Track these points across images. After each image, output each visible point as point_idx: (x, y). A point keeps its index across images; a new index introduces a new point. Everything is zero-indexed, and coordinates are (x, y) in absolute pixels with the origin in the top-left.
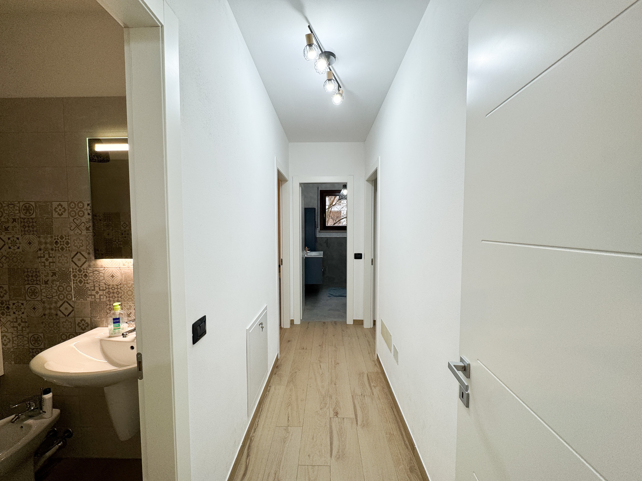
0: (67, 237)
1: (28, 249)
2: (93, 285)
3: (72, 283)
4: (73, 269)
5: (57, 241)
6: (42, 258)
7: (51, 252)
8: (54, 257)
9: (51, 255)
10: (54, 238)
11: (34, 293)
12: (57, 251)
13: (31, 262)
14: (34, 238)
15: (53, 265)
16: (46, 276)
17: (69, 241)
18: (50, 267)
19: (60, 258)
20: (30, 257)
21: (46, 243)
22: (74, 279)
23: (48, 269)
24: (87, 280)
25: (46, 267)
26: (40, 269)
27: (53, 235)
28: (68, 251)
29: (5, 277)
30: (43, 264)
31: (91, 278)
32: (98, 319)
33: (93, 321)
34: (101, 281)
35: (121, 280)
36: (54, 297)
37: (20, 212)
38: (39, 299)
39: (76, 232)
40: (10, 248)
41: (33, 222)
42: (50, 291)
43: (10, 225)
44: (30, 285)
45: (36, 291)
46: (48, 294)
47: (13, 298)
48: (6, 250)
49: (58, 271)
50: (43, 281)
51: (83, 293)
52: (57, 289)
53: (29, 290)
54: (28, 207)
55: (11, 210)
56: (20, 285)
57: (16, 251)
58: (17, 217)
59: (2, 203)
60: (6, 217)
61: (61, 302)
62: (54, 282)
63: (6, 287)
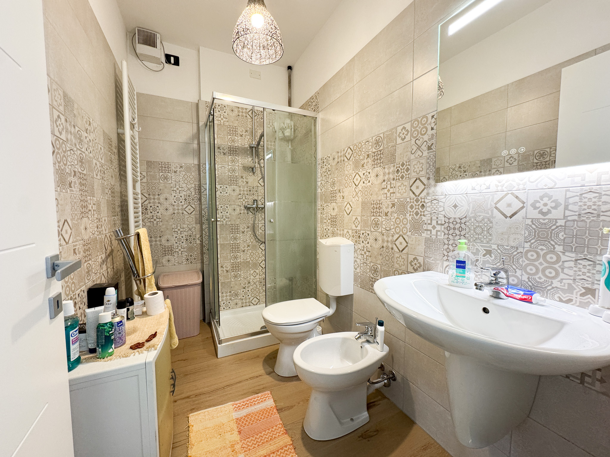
0: (408, 163)
1: (375, 181)
2: (430, 218)
3: (408, 215)
4: (410, 199)
5: (398, 169)
6: (385, 190)
7: (392, 182)
8: (395, 187)
9: (392, 186)
10: (396, 166)
11: (377, 224)
12: (398, 180)
13: (377, 194)
14: (380, 170)
15: (393, 196)
16: (387, 208)
17: (409, 167)
18: (390, 199)
19: (399, 188)
20: (377, 190)
21: (389, 173)
22: (410, 210)
23: (389, 200)
24: (424, 212)
25: (388, 198)
26: (383, 200)
27: (396, 164)
28: (407, 179)
29: (359, 210)
30: (385, 195)
31: (428, 209)
32: (432, 260)
33: (426, 262)
34: (439, 213)
35: (468, 211)
36: (391, 230)
37: (372, 148)
38: (380, 230)
39: (417, 156)
40: (364, 183)
41: (381, 154)
42: (389, 223)
43: (365, 161)
44: (374, 216)
45: (378, 223)
46: (387, 226)
47: (363, 229)
48: (361, 185)
49: (397, 202)
50: (384, 214)
51: (418, 227)
52: (394, 221)
53: (373, 222)
54: (378, 140)
55: (367, 147)
56: (368, 216)
57: (367, 185)
58: (370, 152)
59: (361, 142)
60: (363, 155)
61: (397, 236)
62: (393, 214)
63: (359, 218)
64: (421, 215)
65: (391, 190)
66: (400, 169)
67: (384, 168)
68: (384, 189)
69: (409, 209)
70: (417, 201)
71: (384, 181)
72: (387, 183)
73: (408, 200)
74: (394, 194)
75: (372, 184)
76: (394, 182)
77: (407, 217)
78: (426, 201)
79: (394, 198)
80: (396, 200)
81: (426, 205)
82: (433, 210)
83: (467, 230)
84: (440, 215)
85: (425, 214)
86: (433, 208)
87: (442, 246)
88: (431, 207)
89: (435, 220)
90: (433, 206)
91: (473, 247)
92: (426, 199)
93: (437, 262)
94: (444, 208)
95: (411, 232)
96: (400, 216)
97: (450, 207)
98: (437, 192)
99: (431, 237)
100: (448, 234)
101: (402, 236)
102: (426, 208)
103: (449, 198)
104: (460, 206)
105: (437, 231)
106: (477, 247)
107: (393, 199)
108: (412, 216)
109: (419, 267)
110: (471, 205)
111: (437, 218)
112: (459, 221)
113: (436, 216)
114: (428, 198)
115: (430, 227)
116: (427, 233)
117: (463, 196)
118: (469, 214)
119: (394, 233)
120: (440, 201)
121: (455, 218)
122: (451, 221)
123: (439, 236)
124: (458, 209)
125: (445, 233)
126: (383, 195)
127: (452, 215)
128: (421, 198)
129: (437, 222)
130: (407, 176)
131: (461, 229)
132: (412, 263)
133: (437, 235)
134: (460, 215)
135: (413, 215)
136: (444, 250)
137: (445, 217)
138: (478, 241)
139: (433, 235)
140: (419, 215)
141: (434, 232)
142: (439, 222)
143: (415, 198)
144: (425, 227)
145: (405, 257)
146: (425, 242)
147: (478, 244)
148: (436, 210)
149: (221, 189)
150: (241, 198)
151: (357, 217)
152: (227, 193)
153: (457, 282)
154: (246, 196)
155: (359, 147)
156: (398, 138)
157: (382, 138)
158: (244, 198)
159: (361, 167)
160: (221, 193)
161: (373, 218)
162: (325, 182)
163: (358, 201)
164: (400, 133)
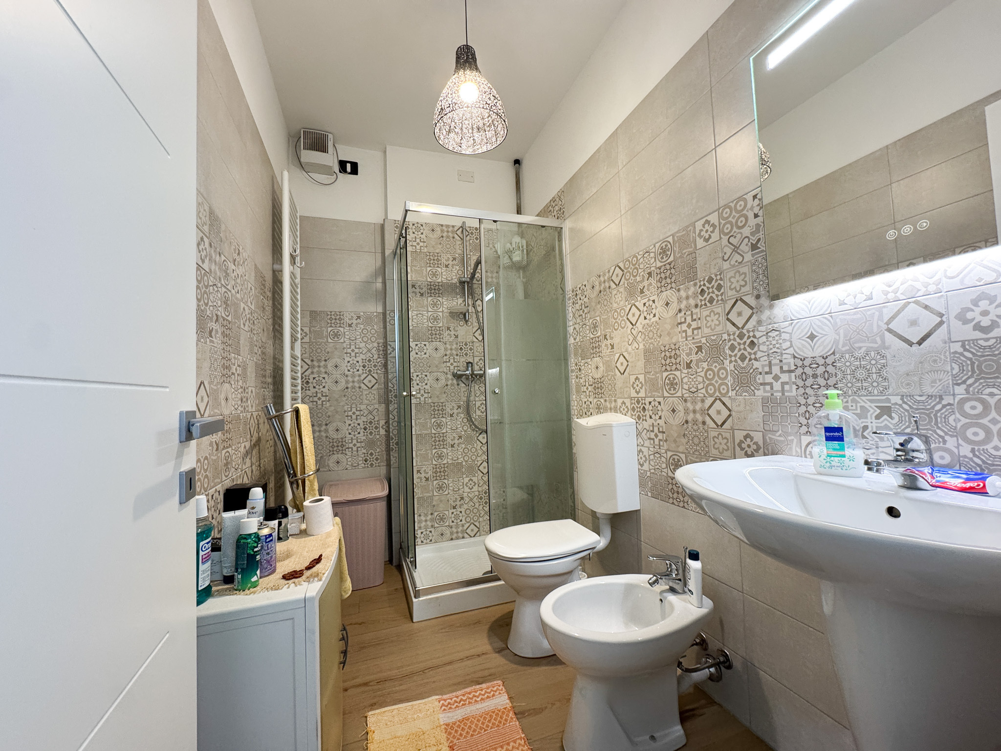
0: (718, 277)
1: (665, 314)
2: (767, 363)
3: (727, 362)
4: (729, 335)
5: (702, 289)
6: (683, 325)
7: (694, 311)
8: (699, 319)
9: (695, 317)
10: (699, 284)
11: (673, 385)
12: (704, 307)
13: (669, 334)
14: (672, 294)
15: (698, 332)
16: (688, 355)
17: (722, 283)
18: (693, 338)
19: (708, 318)
20: (668, 327)
21: (687, 298)
22: (731, 353)
23: (690, 342)
24: (755, 353)
25: (688, 339)
26: (681, 343)
27: (698, 281)
28: (720, 302)
29: (641, 364)
30: (684, 334)
31: (762, 348)
32: (780, 436)
33: (768, 441)
34: (784, 352)
35: (836, 342)
36: (699, 391)
37: (655, 260)
38: (679, 394)
39: (733, 262)
40: (645, 318)
41: (671, 269)
42: (695, 380)
43: (646, 283)
44: (667, 371)
45: (675, 382)
46: (691, 386)
47: (650, 395)
48: (641, 324)
49: (705, 342)
50: (684, 364)
51: (748, 381)
52: (703, 376)
53: (667, 381)
54: (664, 247)
55: (647, 261)
56: (657, 373)
57: (652, 321)
58: (652, 269)
59: (637, 255)
60: (641, 274)
61: (711, 400)
62: (700, 364)
63: (641, 377)
64: (750, 360)
65: (694, 325)
66: (705, 288)
67: (679, 290)
68: (680, 323)
69: (728, 352)
70: (741, 336)
71: (680, 311)
72: (685, 314)
73: (725, 336)
74: (700, 330)
75: (660, 319)
76: (698, 310)
77: (725, 366)
78: (758, 334)
79: (700, 336)
80: (704, 340)
81: (758, 342)
82: (771, 349)
83: (840, 376)
84: (785, 356)
85: (758, 356)
86: (771, 344)
87: (795, 408)
88: (768, 343)
89: (776, 365)
90: (771, 341)
91: (854, 405)
92: (758, 330)
93: (790, 438)
94: (791, 342)
95: (735, 391)
96: (714, 365)
97: (803, 340)
98: (775, 317)
99: (772, 395)
100: (804, 387)
101: (720, 400)
102: (759, 346)
103: (799, 324)
104: (821, 336)
105: (783, 384)
106: (863, 404)
107: (698, 339)
108: (734, 363)
109: (757, 450)
110: (841, 332)
111: (781, 361)
112: (821, 361)
113: (778, 358)
114: (760, 329)
115: (769, 379)
116: (764, 389)
117: (823, 318)
118: (840, 346)
119: (704, 396)
120: (784, 332)
121: (813, 358)
122: (806, 363)
123: (788, 391)
124: (817, 341)
125: (797, 386)
126: (680, 335)
127: (809, 353)
128: (748, 331)
129: (781, 368)
130: (720, 298)
131: (827, 375)
132: (743, 444)
133: (783, 391)
134: (823, 350)
135: (736, 361)
136: (799, 415)
137: (795, 357)
138: (863, 392)
139: (777, 391)
140: (747, 359)
141: (777, 386)
142: (785, 368)
143: (737, 333)
144: (760, 379)
145: (728, 435)
146: (763, 406)
147: (863, 398)
148: (778, 348)
149: (417, 348)
150: (448, 360)
151: (638, 376)
152: (425, 354)
153: (831, 467)
154: (456, 357)
155: (634, 263)
156: (698, 239)
157: (670, 244)
158: (452, 361)
159: (638, 294)
160: (417, 354)
161: (665, 374)
162: (580, 326)
163: (637, 349)
164: (701, 231)
